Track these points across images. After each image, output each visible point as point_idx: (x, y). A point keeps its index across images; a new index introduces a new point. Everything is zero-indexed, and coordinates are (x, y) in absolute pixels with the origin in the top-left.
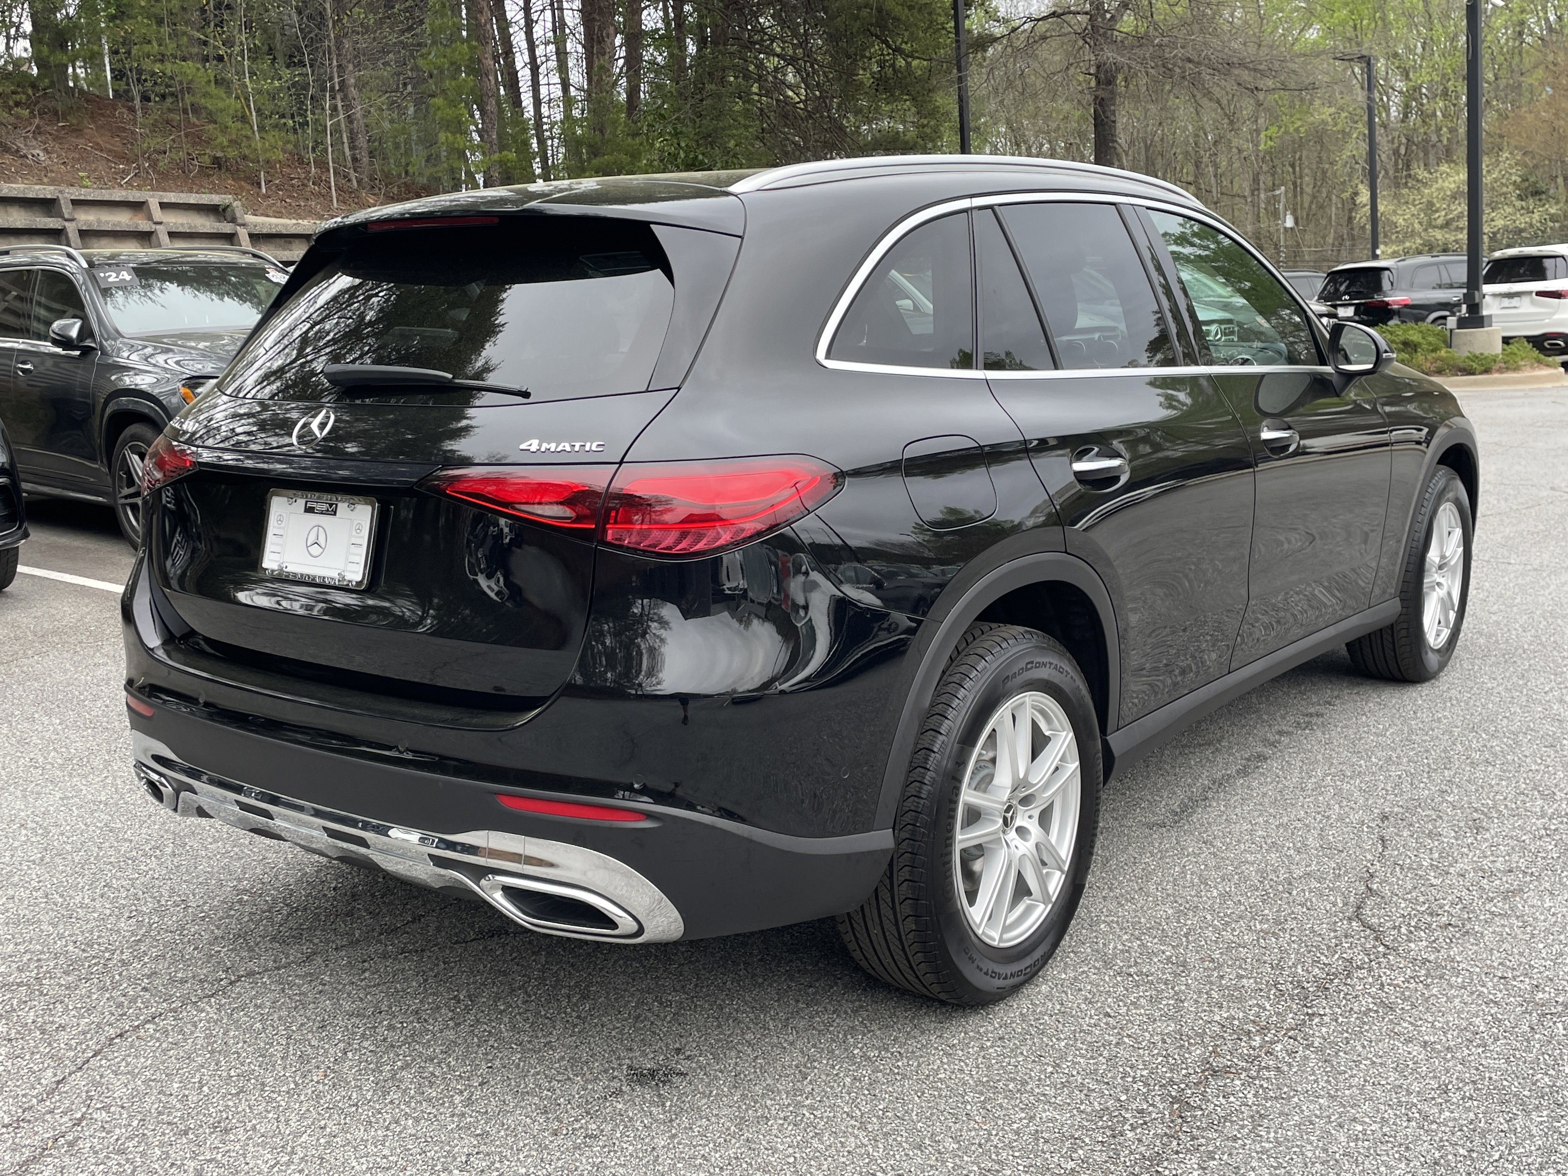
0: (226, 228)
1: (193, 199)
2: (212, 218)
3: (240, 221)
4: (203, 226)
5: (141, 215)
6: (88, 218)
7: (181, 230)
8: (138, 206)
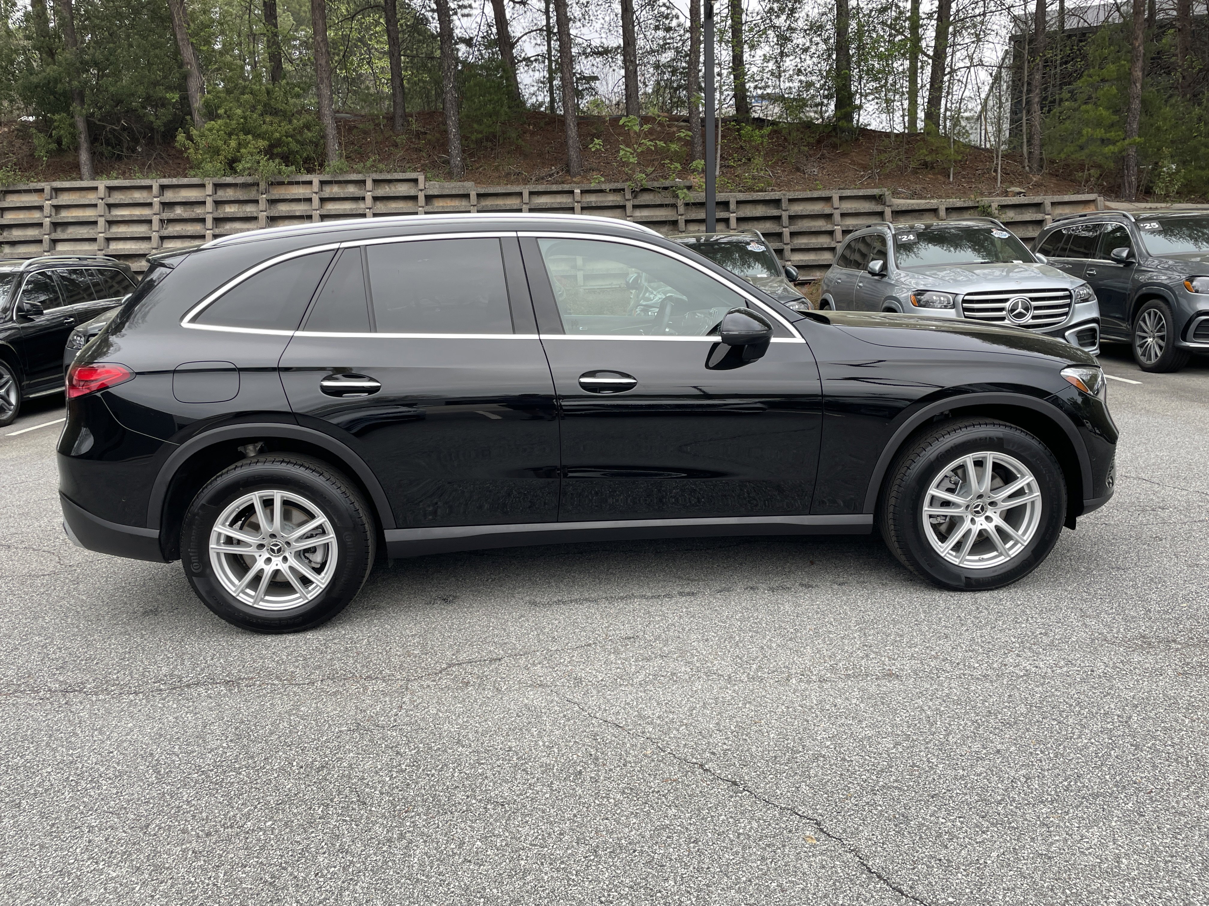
0: (879, 208)
1: (861, 193)
2: (873, 203)
3: (887, 204)
4: (864, 208)
5: (829, 204)
6: (798, 209)
7: (850, 211)
8: (828, 199)
